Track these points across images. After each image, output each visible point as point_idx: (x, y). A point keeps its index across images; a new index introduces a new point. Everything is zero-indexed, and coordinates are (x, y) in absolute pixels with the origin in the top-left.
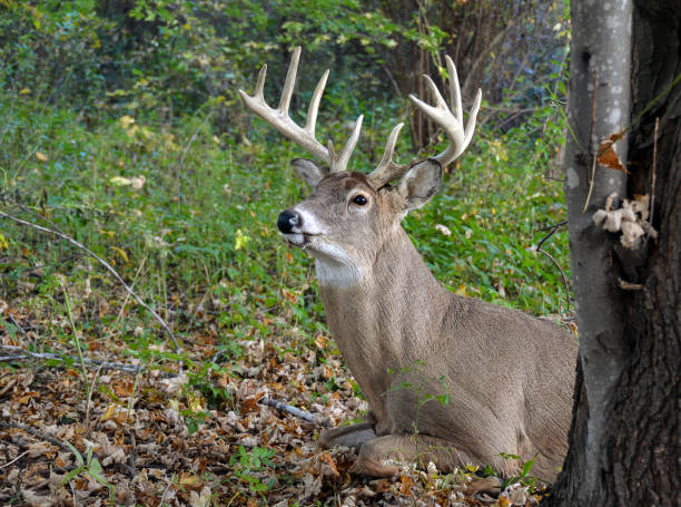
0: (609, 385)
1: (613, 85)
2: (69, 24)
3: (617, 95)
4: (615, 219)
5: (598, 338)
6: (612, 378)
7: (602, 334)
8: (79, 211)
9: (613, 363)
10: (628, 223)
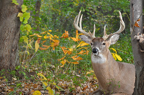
0: (140, 72)
1: (138, 10)
2: (68, 14)
3: (139, 12)
4: (138, 37)
5: (137, 62)
6: (140, 71)
7: (138, 61)
8: (59, 52)
9: (141, 67)
10: (141, 38)
